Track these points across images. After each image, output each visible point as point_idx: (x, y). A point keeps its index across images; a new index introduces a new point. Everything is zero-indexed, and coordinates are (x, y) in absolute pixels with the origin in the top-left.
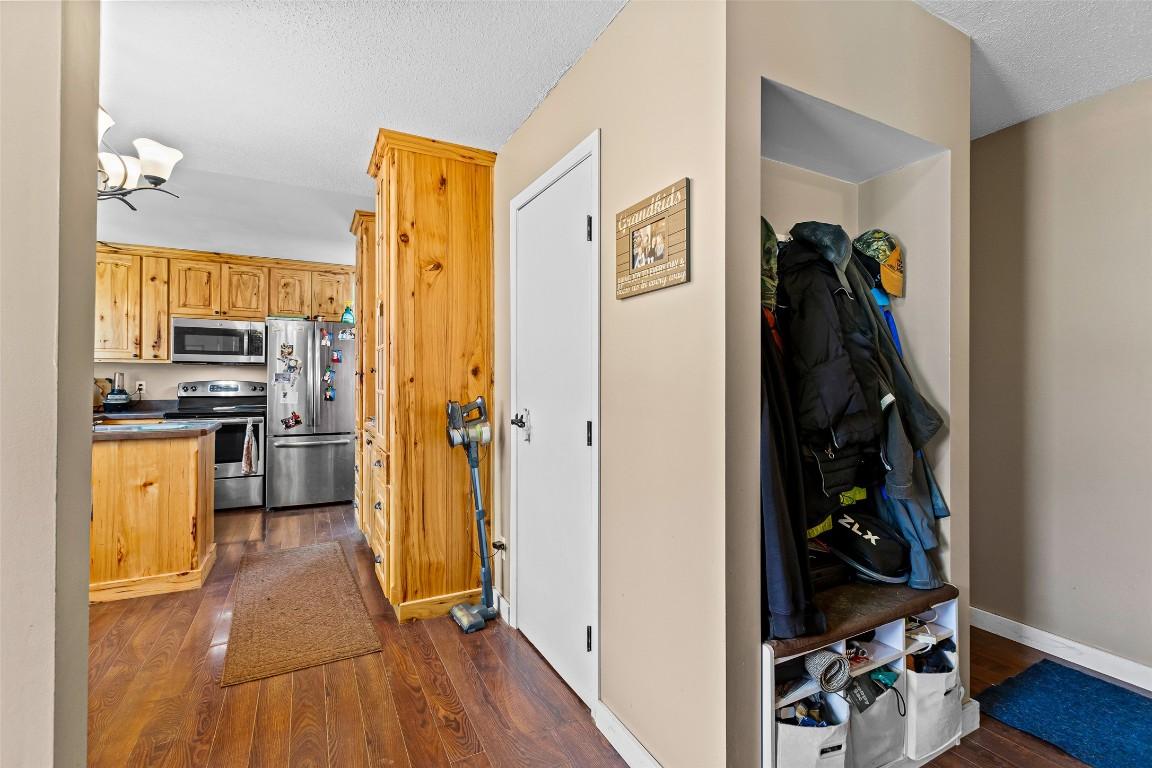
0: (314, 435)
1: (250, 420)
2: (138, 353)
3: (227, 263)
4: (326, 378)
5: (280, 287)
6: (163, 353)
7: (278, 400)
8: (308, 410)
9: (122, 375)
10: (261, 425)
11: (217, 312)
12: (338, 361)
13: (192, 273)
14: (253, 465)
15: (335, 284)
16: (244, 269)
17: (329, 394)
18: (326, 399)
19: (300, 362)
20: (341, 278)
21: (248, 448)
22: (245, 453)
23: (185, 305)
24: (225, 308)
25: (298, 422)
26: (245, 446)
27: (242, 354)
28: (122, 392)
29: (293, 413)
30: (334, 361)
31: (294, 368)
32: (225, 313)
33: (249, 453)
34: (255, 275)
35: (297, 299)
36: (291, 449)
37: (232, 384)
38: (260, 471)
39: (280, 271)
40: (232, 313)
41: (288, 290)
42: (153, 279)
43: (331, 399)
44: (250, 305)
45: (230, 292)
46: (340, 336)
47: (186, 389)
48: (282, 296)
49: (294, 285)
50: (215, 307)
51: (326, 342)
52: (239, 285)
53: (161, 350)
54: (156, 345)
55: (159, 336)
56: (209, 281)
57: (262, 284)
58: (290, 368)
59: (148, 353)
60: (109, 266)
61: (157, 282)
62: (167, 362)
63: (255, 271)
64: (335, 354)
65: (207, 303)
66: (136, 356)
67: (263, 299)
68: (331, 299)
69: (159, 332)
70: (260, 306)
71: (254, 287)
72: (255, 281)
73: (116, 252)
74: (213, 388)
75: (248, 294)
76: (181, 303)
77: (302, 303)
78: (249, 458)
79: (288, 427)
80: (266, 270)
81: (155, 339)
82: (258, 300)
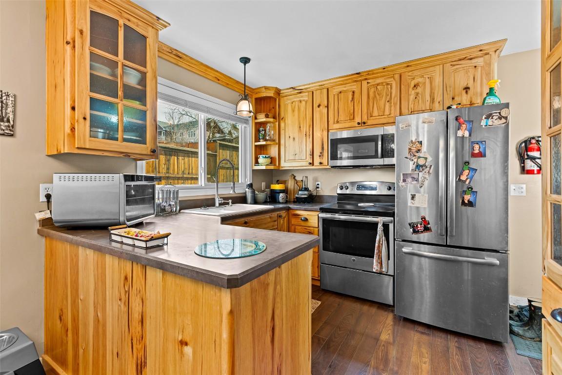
0: (447, 246)
1: (380, 220)
2: (311, 162)
3: (366, 79)
4: (463, 178)
5: (411, 89)
6: (325, 161)
7: (406, 203)
8: (439, 216)
9: (307, 177)
10: (391, 226)
11: (359, 123)
12: (481, 155)
13: (342, 95)
14: (384, 265)
15: (472, 70)
16: (379, 81)
17: (467, 198)
18: (463, 203)
19: (430, 159)
20: (480, 62)
21: (379, 246)
22: (376, 251)
23: (338, 122)
24: (365, 119)
25: (427, 229)
26: (377, 245)
27: (378, 158)
28: (306, 189)
29: (423, 218)
30: (474, 155)
31: (424, 166)
32: (364, 123)
33: (380, 252)
34: (388, 84)
35: (428, 97)
36: (423, 259)
37: (374, 184)
38: (391, 272)
39: (410, 74)
40: (369, 123)
41: (419, 90)
42: (319, 106)
43: (471, 204)
44: (384, 112)
45: (368, 103)
46: (483, 123)
47: (342, 188)
48: (412, 97)
49: (425, 83)
50: (358, 119)
51: (464, 132)
52: (375, 96)
53: (324, 158)
54: (321, 155)
55: (323, 148)
56: (353, 99)
57: (394, 91)
58: (418, 166)
59: (317, 160)
60: (297, 103)
61: (321, 107)
62: (328, 167)
63: (388, 80)
64: (477, 147)
65: (352, 117)
66: (310, 164)
67: (395, 104)
68: (467, 89)
69: (323, 145)
70: (393, 112)
71: (387, 95)
72: (387, 88)
73: (300, 93)
74: (359, 188)
75: (382, 103)
76: (335, 121)
77: (433, 100)
78: (380, 257)
79: (415, 232)
80: (397, 77)
81: (321, 151)
82: (390, 107)
